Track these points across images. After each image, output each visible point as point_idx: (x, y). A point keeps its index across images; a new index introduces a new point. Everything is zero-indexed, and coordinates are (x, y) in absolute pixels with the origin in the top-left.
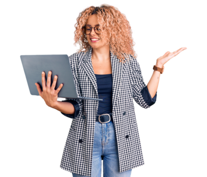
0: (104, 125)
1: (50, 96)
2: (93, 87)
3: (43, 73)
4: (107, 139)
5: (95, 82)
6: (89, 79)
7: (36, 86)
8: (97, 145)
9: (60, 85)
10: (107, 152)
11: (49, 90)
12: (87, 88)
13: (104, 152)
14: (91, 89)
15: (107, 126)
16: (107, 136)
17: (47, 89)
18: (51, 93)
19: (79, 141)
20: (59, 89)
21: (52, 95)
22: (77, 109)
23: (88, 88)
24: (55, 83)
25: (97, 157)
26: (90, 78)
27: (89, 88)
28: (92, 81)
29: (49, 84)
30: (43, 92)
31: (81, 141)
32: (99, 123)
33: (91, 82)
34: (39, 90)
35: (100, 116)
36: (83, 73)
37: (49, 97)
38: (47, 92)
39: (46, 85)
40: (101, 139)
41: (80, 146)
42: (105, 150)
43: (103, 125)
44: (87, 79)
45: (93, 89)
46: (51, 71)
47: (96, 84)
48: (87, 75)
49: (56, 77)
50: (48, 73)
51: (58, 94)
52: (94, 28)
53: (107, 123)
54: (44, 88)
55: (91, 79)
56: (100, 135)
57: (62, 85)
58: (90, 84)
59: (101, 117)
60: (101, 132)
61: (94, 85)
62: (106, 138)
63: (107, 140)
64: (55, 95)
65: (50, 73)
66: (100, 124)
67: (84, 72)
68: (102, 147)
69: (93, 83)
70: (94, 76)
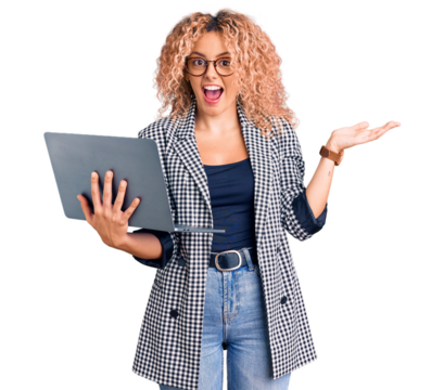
0: (227, 274)
1: (112, 225)
2: (200, 194)
3: (94, 175)
4: (235, 305)
5: (204, 184)
6: (190, 176)
7: (80, 202)
8: (211, 319)
9: (133, 200)
10: (234, 336)
11: (108, 213)
12: (188, 196)
13: (229, 336)
14: (195, 199)
15: (234, 276)
16: (234, 298)
17: (104, 210)
18: (114, 219)
19: (171, 313)
20: (131, 210)
21: (115, 222)
22: (167, 246)
23: (190, 198)
24: (121, 196)
25: (213, 347)
26: (193, 175)
27: (192, 197)
28: (197, 182)
29: (108, 200)
30: (94, 216)
31: (174, 314)
32: (217, 270)
33: (196, 185)
34: (85, 210)
35: (218, 254)
36: (177, 165)
37: (109, 227)
38: (105, 218)
39: (102, 202)
40: (220, 305)
41: (172, 325)
42: (230, 331)
43: (225, 274)
44: (186, 178)
45: (200, 199)
46: (112, 170)
47: (207, 188)
48: (185, 168)
49: (123, 184)
50: (105, 174)
51: (130, 220)
52: (215, 62)
53: (233, 271)
54: (98, 208)
55: (195, 178)
56: (219, 296)
57: (137, 201)
58: (193, 188)
59: (219, 257)
60: (222, 291)
61: (202, 190)
62: (232, 303)
63: (234, 308)
64: (122, 222)
65: (110, 174)
66: (219, 274)
67: (178, 161)
68: (224, 323)
69: (200, 186)
70: (202, 170)
